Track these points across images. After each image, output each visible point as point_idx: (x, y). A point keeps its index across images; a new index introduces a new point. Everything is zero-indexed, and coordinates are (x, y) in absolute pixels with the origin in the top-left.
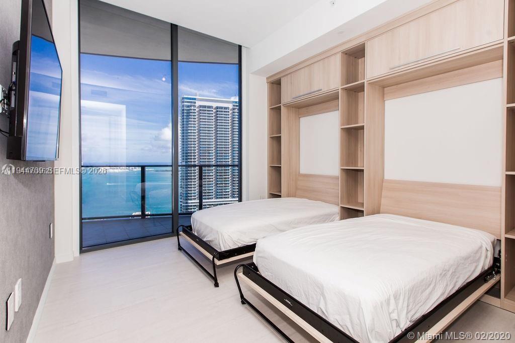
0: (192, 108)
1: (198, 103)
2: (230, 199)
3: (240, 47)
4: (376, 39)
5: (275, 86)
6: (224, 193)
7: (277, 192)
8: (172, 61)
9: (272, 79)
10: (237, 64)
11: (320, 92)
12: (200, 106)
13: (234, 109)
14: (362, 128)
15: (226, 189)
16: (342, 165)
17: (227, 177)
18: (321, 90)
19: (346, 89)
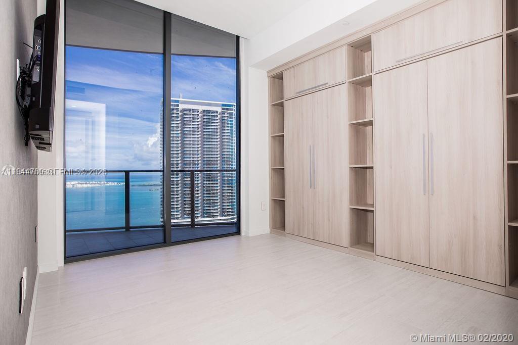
0: (175, 112)
1: (181, 107)
2: (219, 218)
3: (238, 38)
4: (383, 32)
5: (277, 80)
6: (212, 211)
7: (281, 197)
8: (164, 53)
9: (274, 73)
10: (235, 58)
11: (327, 85)
12: (184, 110)
13: (223, 113)
14: (370, 123)
15: (215, 206)
16: (351, 164)
17: (216, 192)
18: (327, 84)
19: (353, 83)
